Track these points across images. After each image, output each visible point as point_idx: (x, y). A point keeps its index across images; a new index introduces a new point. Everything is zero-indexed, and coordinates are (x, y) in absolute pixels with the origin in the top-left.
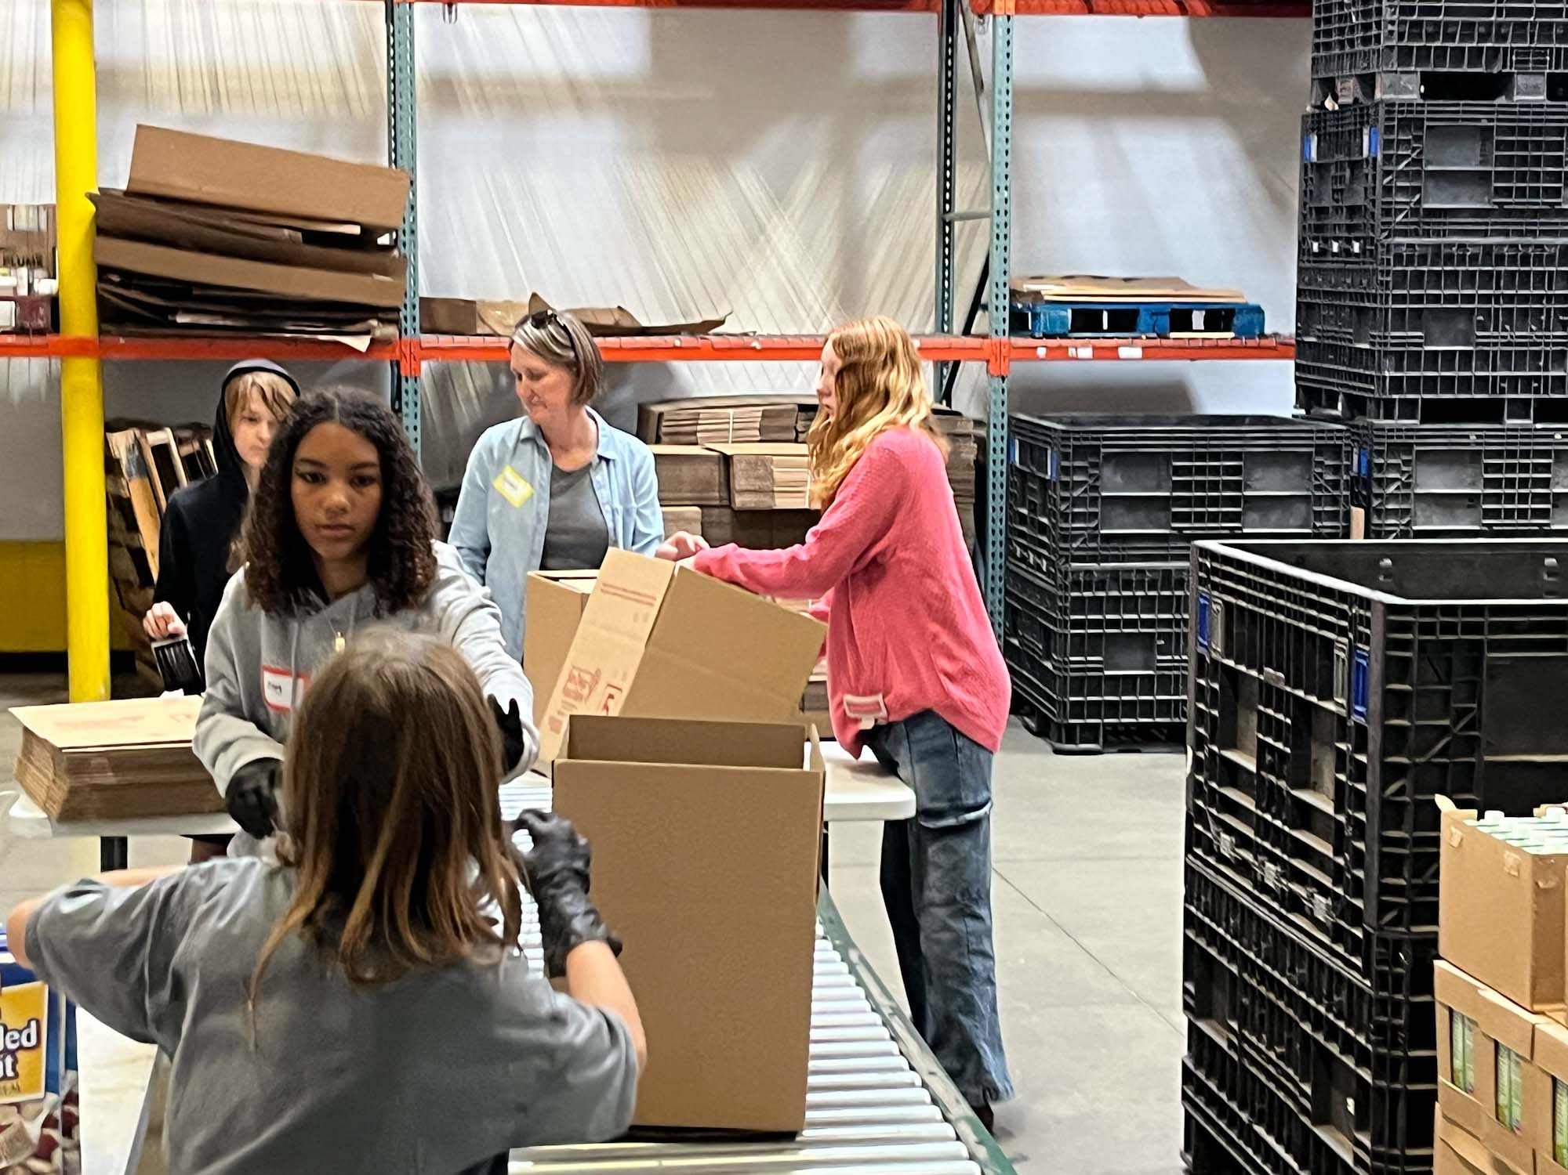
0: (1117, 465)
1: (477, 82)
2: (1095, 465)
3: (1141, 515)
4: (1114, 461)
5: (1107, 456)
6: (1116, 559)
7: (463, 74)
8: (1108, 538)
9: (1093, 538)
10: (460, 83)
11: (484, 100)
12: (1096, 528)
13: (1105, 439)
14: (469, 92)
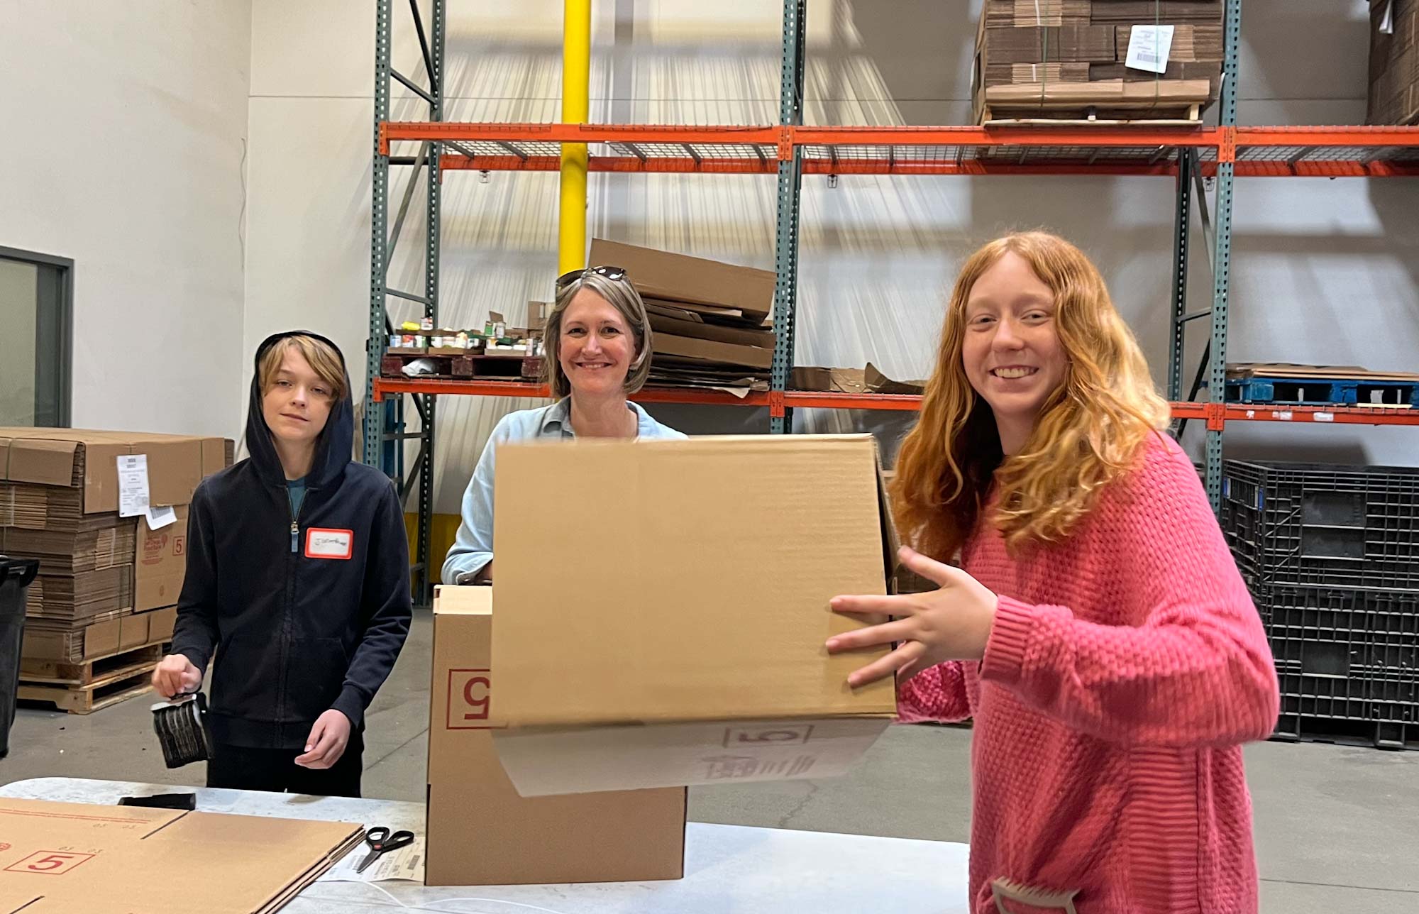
0: (1316, 502)
1: (853, 231)
2: (1297, 501)
3: (1338, 545)
4: (1314, 499)
5: (1308, 495)
6: (1314, 579)
7: (844, 227)
8: (1306, 562)
9: (1294, 561)
10: (842, 231)
11: (857, 243)
12: (1296, 553)
13: (1307, 480)
14: (847, 237)
